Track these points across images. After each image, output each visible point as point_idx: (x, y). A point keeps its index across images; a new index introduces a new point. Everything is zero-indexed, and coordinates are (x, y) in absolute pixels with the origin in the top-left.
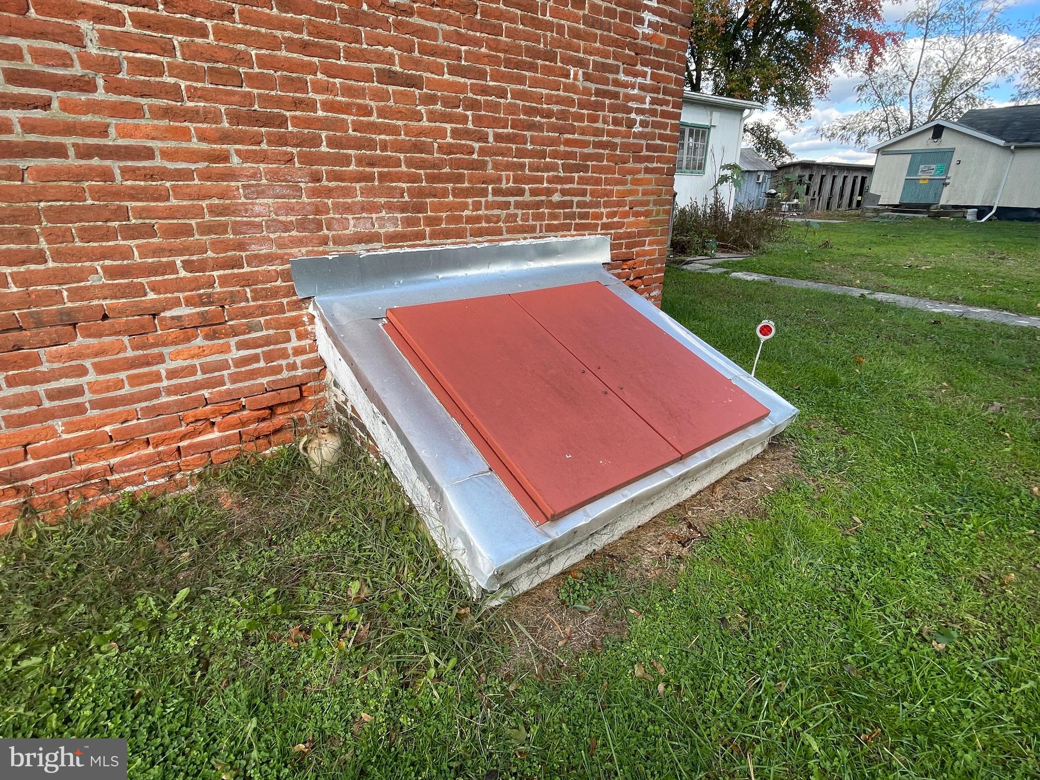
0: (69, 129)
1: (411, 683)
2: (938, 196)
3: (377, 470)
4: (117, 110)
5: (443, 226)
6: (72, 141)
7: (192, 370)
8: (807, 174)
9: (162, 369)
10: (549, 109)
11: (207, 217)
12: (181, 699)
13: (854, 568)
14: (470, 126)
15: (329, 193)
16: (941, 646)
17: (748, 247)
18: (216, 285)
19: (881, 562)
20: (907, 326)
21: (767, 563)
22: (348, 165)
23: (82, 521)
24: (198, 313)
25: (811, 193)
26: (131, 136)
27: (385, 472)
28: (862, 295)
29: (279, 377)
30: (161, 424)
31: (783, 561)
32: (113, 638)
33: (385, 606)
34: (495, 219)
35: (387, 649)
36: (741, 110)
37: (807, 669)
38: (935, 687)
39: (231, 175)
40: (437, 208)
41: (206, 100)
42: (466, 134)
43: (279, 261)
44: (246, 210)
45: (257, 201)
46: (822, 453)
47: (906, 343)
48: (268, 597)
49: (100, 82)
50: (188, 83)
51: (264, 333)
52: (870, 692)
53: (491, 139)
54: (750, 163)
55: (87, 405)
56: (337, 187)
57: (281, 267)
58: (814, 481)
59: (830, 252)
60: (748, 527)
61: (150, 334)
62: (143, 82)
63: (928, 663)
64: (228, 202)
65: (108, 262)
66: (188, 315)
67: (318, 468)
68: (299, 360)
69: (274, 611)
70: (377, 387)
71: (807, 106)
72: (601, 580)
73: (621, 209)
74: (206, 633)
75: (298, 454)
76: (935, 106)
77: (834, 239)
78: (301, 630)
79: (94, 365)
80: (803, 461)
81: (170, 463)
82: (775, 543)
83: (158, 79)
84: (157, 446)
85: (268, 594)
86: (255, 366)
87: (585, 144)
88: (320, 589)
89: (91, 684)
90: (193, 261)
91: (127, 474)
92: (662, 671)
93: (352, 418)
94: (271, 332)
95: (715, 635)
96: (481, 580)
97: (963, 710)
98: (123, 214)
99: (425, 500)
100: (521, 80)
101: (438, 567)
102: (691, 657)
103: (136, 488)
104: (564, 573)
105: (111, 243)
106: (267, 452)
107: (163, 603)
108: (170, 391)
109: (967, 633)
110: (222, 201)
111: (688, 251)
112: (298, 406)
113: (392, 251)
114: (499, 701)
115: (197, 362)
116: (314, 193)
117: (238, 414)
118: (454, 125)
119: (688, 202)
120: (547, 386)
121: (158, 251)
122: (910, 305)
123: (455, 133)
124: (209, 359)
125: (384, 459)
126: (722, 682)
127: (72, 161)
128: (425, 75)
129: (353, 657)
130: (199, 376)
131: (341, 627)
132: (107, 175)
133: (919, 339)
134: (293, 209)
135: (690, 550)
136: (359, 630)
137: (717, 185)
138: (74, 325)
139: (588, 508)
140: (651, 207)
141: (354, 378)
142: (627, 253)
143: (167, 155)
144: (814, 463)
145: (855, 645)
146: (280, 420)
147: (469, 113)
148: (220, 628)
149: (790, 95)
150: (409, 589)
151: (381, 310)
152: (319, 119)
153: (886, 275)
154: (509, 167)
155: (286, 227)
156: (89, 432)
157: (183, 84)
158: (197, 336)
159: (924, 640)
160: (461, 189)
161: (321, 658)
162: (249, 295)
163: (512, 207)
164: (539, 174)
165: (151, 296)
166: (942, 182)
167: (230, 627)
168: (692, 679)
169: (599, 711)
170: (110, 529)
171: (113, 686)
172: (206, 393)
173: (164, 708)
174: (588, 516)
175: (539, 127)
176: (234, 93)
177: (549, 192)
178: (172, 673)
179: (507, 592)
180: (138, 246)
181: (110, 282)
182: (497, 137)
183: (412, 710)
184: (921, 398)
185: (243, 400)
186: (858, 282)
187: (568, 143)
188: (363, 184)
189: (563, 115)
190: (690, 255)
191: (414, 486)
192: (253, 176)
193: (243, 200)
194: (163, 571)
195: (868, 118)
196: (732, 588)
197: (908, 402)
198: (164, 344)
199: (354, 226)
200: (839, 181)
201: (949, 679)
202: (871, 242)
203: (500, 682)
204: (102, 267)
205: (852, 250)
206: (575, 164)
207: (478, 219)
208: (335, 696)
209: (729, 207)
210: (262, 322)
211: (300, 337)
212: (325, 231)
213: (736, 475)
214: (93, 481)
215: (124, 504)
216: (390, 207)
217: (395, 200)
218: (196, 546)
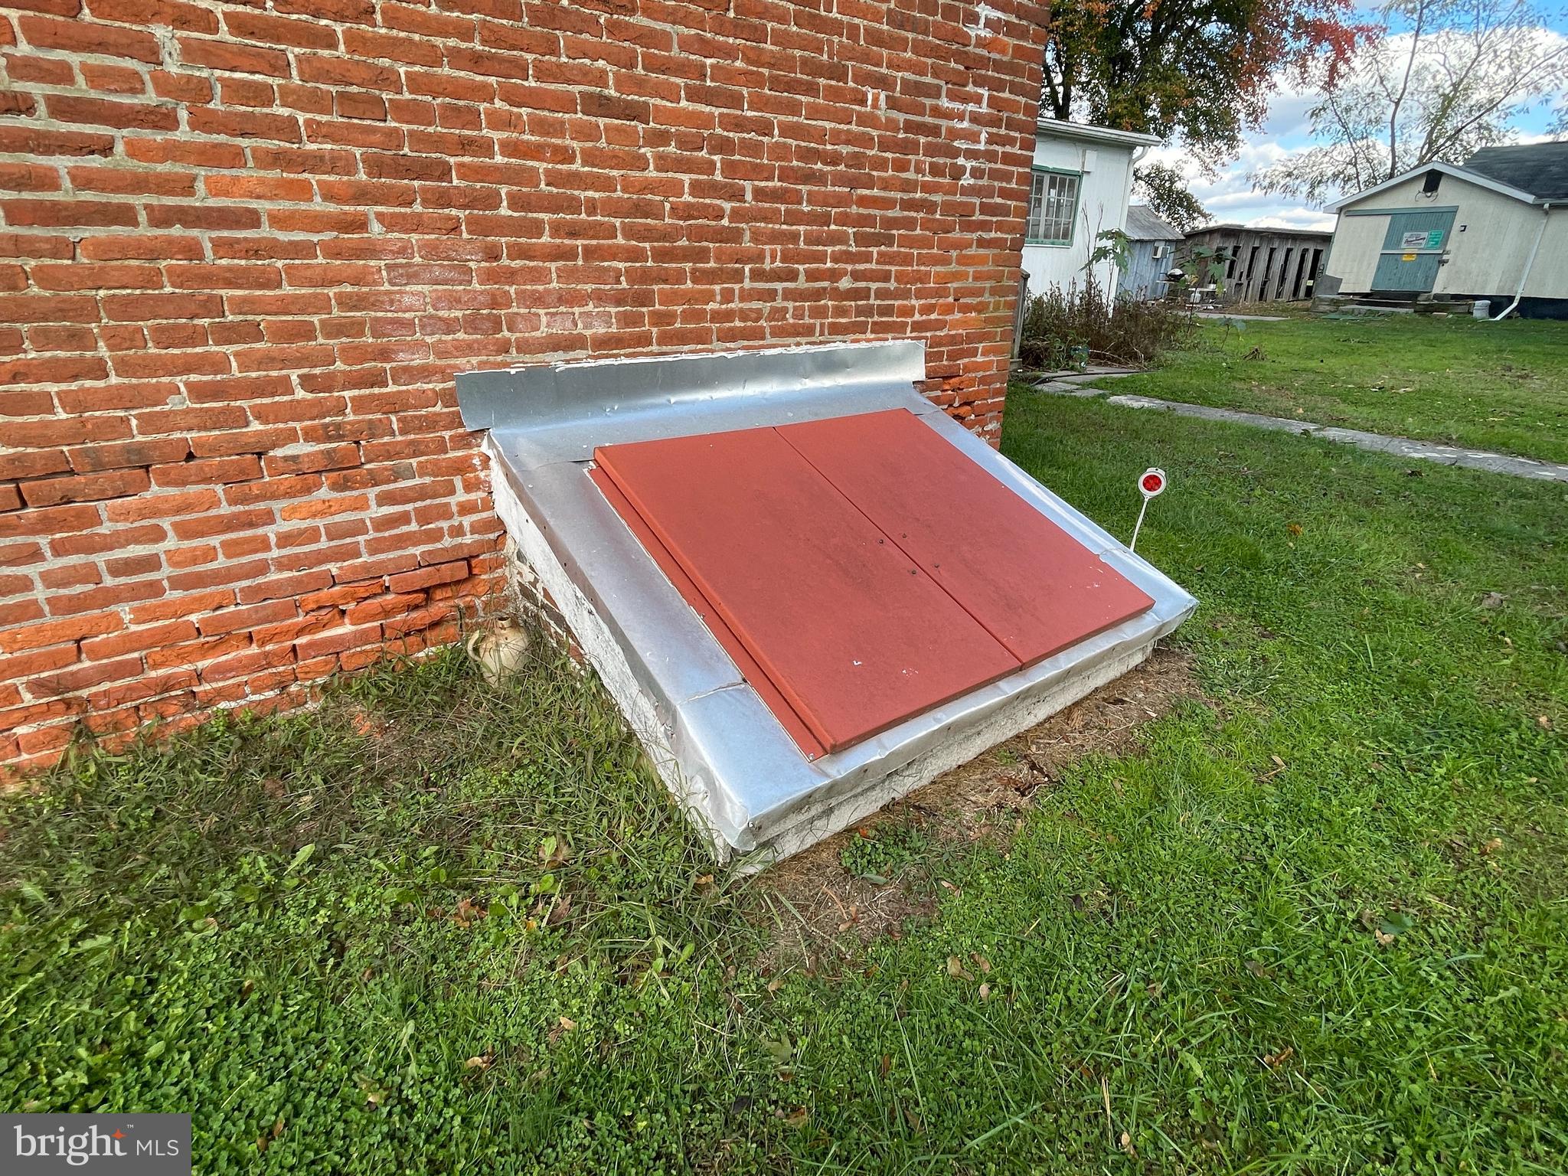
0: (139, 184)
1: (630, 979)
2: (1431, 279)
3: (581, 681)
4: (210, 156)
5: (678, 325)
6: (144, 201)
7: (313, 535)
8: (1230, 245)
9: (271, 532)
10: (836, 151)
11: (336, 312)
12: (308, 994)
13: (1269, 828)
14: (718, 176)
15: (511, 276)
16: (1388, 938)
17: (1134, 357)
18: (348, 411)
19: (1308, 820)
20: (1370, 478)
21: (1144, 819)
22: (540, 235)
23: (159, 750)
24: (322, 452)
25: (1237, 274)
26: (227, 194)
27: (592, 684)
28: (1306, 432)
29: (439, 545)
30: (269, 611)
31: (1167, 817)
32: (211, 911)
33: (593, 872)
34: (754, 315)
35: (595, 931)
36: (1130, 147)
37: (1193, 966)
38: (1374, 992)
39: (370, 251)
40: (668, 299)
41: (335, 141)
42: (714, 189)
43: (438, 376)
44: (392, 302)
45: (408, 288)
46: (1231, 665)
47: (1367, 504)
48: (426, 859)
49: (183, 115)
50: (309, 116)
51: (417, 481)
52: (1281, 998)
53: (749, 196)
54: (1142, 228)
55: (165, 583)
56: (523, 268)
57: (441, 386)
58: (1217, 705)
59: (1260, 366)
60: (1118, 769)
61: (251, 483)
62: (244, 114)
63: (1365, 960)
64: (365, 289)
65: (194, 378)
66: (308, 455)
67: (494, 679)
68: (467, 521)
69: (436, 877)
70: (581, 560)
71: (1232, 141)
72: (902, 841)
73: (941, 301)
74: (340, 908)
75: (466, 658)
76: (1430, 142)
77: (1268, 345)
78: (473, 905)
79: (175, 526)
80: (1202, 676)
81: (281, 669)
82: (1157, 793)
83: (266, 110)
84: (263, 644)
85: (425, 855)
86: (405, 529)
87: (889, 204)
88: (500, 848)
89: (182, 972)
90: (315, 376)
91: (221, 684)
92: (986, 967)
93: (544, 607)
94: (427, 480)
95: (1063, 919)
96: (729, 836)
97: (1413, 1025)
98: (214, 307)
99: (650, 723)
100: (793, 109)
101: (669, 819)
102: (1028, 949)
103: (233, 704)
104: (850, 830)
105: (199, 350)
106: (421, 654)
107: (278, 865)
108: (282, 565)
109: (1426, 921)
110: (356, 289)
111: (1046, 362)
112: (466, 588)
113: (602, 362)
114: (753, 1004)
115: (320, 523)
116: (490, 277)
117: (379, 600)
118: (694, 176)
119: (1047, 288)
120: (828, 561)
121: (266, 361)
122: (1377, 448)
123: (697, 188)
124: (338, 518)
125: (591, 664)
126: (1071, 982)
127: (144, 230)
128: (652, 101)
129: (547, 943)
130: (324, 544)
131: (530, 901)
132: (193, 251)
133: (1388, 498)
134: (458, 301)
135: (1032, 800)
136: (557, 906)
137: (1090, 262)
138: (147, 468)
139: (886, 737)
140: (987, 298)
141: (548, 548)
142: (950, 366)
143: (278, 221)
144: (1219, 679)
145: (1264, 934)
146: (439, 608)
147: (717, 158)
148: (359, 900)
149: (1208, 124)
150: (627, 849)
151: (586, 448)
152: (497, 168)
153: (1344, 401)
154: (775, 238)
155: (449, 326)
156: (167, 622)
157: (302, 118)
158: (319, 486)
159: (1365, 929)
160: (704, 271)
161: (502, 942)
162: (395, 427)
163: (779, 298)
164: (820, 248)
165: (256, 426)
166: (1438, 258)
167: (373, 899)
168: (1029, 979)
169: (895, 1019)
170: (198, 762)
171: (213, 976)
172: (334, 568)
173: (285, 1005)
174: (883, 747)
175: (819, 179)
176: (374, 130)
177: (834, 276)
178: (293, 960)
179: (766, 854)
180: (237, 354)
181: (198, 406)
182: (759, 194)
183: (631, 1015)
184: (1384, 586)
185: (386, 578)
186: (1301, 411)
187: (863, 201)
188: (561, 263)
189: (856, 160)
190: (1048, 368)
191: (635, 703)
192: (402, 251)
193: (387, 287)
194: (275, 821)
195: (1327, 159)
196: (1090, 855)
197: (1364, 591)
198: (274, 497)
199: (548, 326)
200: (1279, 257)
201: (1395, 982)
202: (1325, 351)
203: (755, 979)
204: (187, 384)
205: (1294, 363)
206: (873, 234)
207: (729, 316)
208: (524, 995)
209: (1108, 296)
210: (415, 465)
211: (468, 487)
212: (506, 333)
213: (1103, 695)
214: (173, 693)
215: (217, 727)
216: (600, 298)
217: (608, 287)
218: (321, 787)
